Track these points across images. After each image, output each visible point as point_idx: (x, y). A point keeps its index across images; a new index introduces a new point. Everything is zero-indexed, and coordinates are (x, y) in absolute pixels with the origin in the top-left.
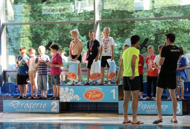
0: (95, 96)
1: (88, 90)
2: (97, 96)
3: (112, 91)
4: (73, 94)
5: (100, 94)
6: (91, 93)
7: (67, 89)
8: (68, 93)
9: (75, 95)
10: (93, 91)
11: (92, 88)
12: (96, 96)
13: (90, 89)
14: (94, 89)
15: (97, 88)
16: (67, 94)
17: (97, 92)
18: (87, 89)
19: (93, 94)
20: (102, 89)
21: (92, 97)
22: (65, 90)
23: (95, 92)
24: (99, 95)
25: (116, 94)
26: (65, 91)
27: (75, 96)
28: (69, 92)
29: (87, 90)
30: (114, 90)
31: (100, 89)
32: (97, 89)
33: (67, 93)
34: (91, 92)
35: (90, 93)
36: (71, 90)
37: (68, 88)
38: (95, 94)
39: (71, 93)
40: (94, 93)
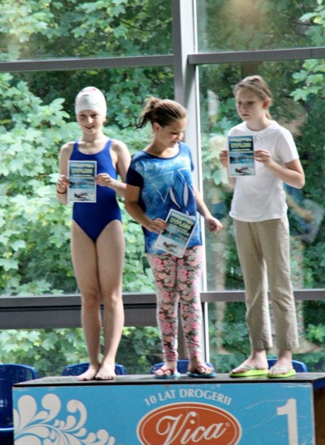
0: (194, 436)
1: (159, 403)
2: (205, 434)
3: (281, 411)
4: (84, 426)
5: (219, 426)
6: (177, 419)
7: (51, 401)
8: (57, 422)
9: (95, 432)
10: (185, 412)
11: (177, 394)
12: (201, 432)
13: (168, 401)
14: (188, 399)
15: (203, 394)
16: (50, 429)
17: (207, 417)
18: (153, 399)
19: (188, 425)
20: (228, 401)
21: (183, 441)
22: (40, 408)
23: (194, 414)
24: (216, 430)
25: (300, 422)
26: (42, 415)
27: (92, 436)
28: (63, 415)
29: (153, 406)
30: (292, 403)
31: (220, 399)
32: (203, 400)
33: (51, 423)
34: (174, 413)
35: (172, 422)
36: (73, 405)
37: (58, 395)
38: (193, 428)
39: (71, 420)
40: (191, 418)
